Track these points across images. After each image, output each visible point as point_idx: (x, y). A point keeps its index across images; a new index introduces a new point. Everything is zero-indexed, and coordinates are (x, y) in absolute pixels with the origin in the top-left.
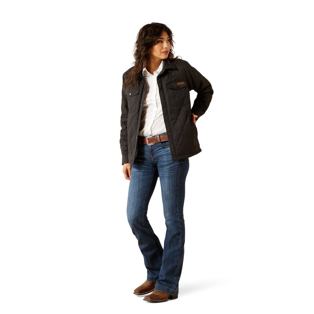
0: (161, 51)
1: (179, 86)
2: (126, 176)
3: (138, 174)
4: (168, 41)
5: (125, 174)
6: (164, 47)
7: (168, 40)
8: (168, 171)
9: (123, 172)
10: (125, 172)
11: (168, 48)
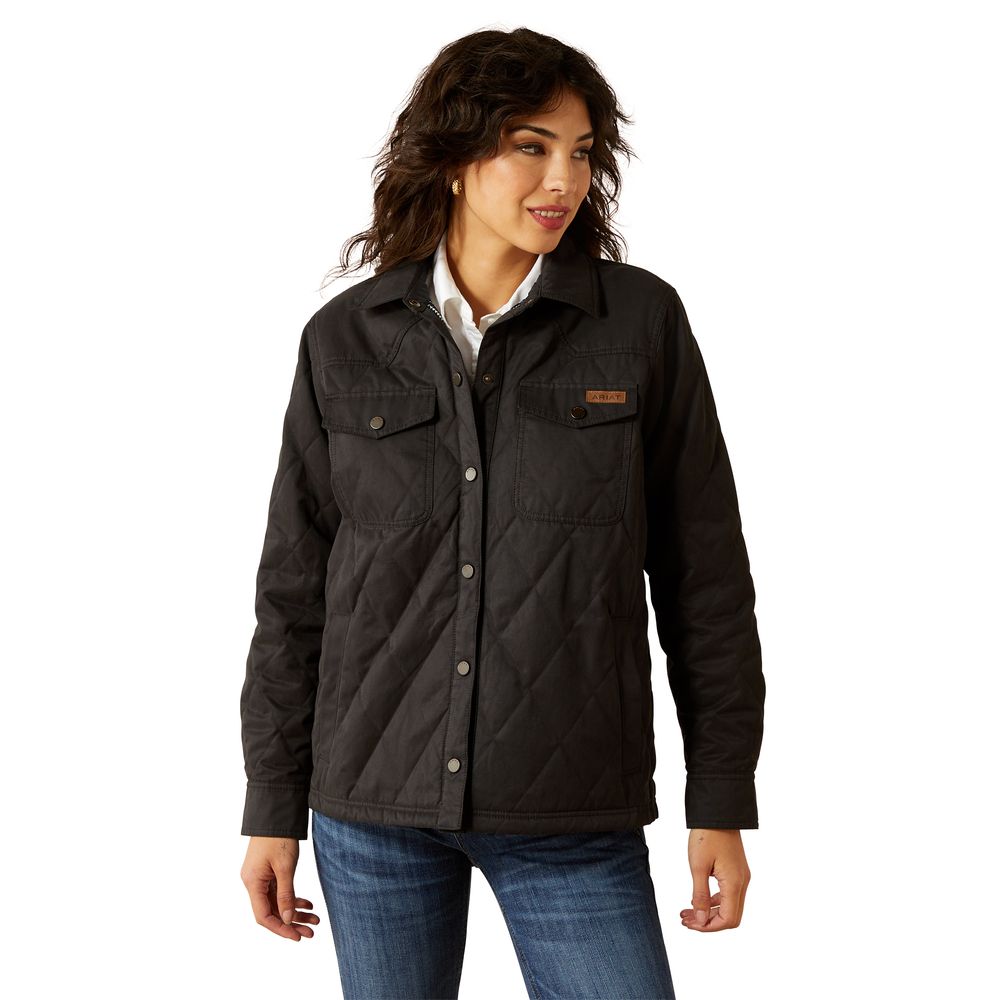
0: (521, 202)
1: (588, 409)
2: (263, 908)
3: (395, 904)
4: (578, 155)
5: (258, 896)
6: (548, 184)
7: (583, 150)
8: (612, 890)
9: (247, 884)
10: (255, 885)
11: (568, 192)
